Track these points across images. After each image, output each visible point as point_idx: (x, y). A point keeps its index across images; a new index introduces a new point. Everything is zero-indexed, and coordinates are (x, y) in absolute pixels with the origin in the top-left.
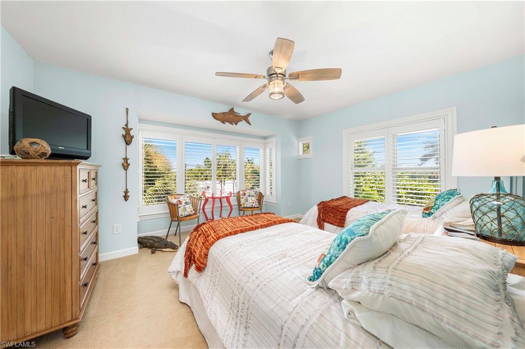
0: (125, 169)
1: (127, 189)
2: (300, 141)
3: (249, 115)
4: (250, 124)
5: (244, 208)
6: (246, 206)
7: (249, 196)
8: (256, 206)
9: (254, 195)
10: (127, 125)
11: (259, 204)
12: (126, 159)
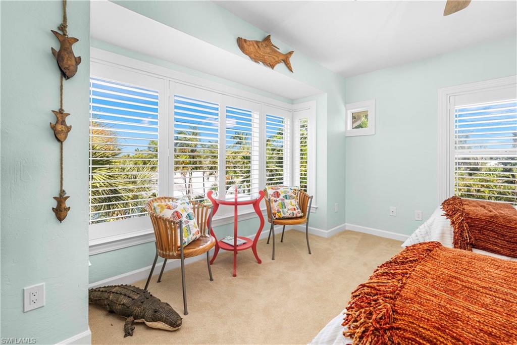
0: (59, 140)
1: (62, 192)
2: (348, 110)
3: (291, 53)
4: (292, 72)
5: (279, 219)
6: (283, 215)
7: (286, 197)
8: (299, 215)
9: (293, 195)
10: (63, 27)
11: (303, 210)
12: (60, 115)
